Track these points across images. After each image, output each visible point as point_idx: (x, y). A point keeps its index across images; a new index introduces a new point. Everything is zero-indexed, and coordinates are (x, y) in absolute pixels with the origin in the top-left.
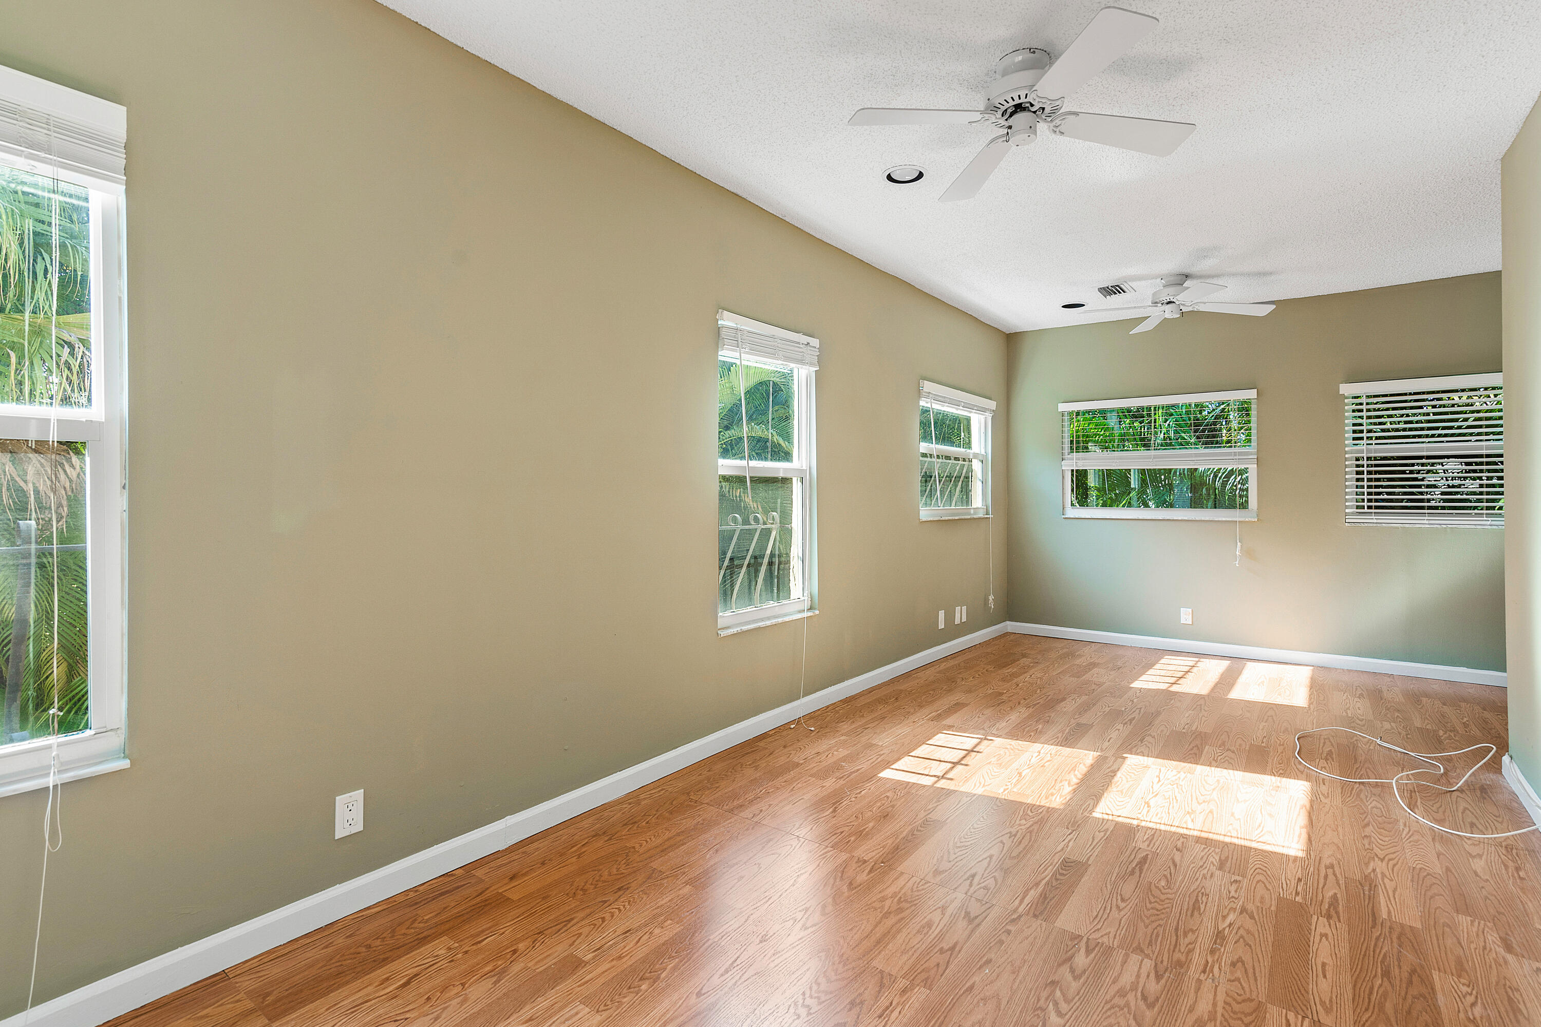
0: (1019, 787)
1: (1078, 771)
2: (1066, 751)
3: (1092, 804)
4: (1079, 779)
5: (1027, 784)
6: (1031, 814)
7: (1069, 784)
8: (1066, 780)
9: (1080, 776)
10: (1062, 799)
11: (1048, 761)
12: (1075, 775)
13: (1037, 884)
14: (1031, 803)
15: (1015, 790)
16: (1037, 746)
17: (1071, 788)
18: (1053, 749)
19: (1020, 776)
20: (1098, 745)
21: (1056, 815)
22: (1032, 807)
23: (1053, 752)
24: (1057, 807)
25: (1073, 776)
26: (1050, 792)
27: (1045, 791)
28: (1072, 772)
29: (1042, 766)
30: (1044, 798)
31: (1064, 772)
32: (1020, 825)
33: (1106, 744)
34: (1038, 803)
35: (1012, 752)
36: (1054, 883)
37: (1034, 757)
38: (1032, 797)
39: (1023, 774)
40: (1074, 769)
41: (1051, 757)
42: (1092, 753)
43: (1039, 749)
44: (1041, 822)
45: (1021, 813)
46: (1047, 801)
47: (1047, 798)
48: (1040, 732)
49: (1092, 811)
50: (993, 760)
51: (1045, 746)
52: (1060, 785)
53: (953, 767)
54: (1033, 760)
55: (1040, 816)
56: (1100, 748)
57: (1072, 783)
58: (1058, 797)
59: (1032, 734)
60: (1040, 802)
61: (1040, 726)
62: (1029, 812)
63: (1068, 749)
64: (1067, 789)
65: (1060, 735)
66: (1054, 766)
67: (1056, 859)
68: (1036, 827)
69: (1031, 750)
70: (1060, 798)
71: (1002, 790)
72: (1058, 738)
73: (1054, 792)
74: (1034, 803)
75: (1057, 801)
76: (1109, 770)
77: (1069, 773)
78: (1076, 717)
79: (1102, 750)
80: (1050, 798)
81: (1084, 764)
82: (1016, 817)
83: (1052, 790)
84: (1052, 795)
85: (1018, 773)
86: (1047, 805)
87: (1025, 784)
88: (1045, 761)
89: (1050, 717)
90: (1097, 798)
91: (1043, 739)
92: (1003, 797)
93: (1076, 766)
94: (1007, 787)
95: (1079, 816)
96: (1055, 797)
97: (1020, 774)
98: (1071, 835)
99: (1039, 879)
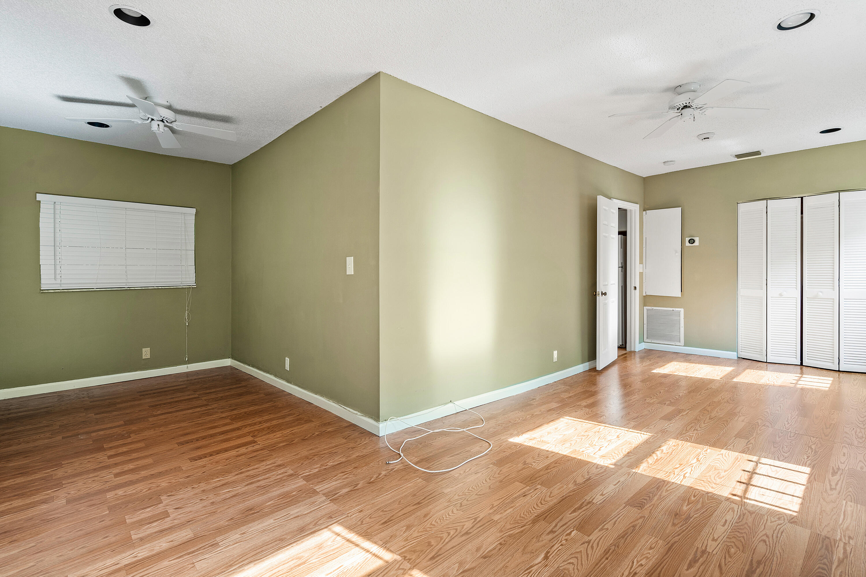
0: (697, 452)
1: (654, 459)
2: (660, 476)
3: (651, 439)
4: (655, 453)
5: (692, 453)
6: (687, 437)
7: (662, 451)
8: (664, 453)
9: (654, 455)
10: (669, 443)
11: (676, 468)
12: (657, 456)
13: (682, 415)
14: (688, 443)
15: (699, 450)
16: (687, 483)
17: (662, 448)
18: (672, 479)
19: (698, 459)
20: (631, 479)
21: (673, 436)
22: (687, 441)
23: (672, 476)
24: (672, 439)
25: (659, 456)
26: (676, 447)
27: (679, 448)
28: (659, 458)
29: (682, 464)
30: (680, 445)
31: (665, 459)
32: (693, 433)
33: (622, 479)
34: (684, 442)
35: (709, 480)
36: (675, 415)
37: (689, 472)
38: (687, 445)
39: (695, 460)
40: (657, 460)
41: (674, 471)
42: (639, 472)
43: (684, 480)
44: (681, 434)
45: (693, 438)
46: (678, 443)
47: (678, 444)
48: (684, 500)
49: (652, 436)
50: (723, 474)
51: (679, 483)
52: (668, 451)
53: (754, 470)
54: (689, 470)
55: (682, 436)
56: (630, 476)
57: (660, 451)
58: (671, 445)
59: (693, 498)
60: (682, 443)
61: (685, 508)
62: (689, 438)
63: (658, 477)
64: (664, 448)
65: (664, 494)
66: (672, 464)
67: (674, 421)
68: (684, 432)
69: (692, 480)
70: (670, 444)
71: (709, 451)
72: (667, 491)
73: (673, 447)
74: (686, 442)
75: (672, 442)
76: (630, 457)
77: (661, 458)
78: (640, 521)
79: (629, 474)
80: (676, 445)
81: (648, 463)
82: (696, 437)
83: (675, 448)
84: (674, 446)
85: (700, 461)
86: (678, 441)
87: (693, 453)
88: (679, 468)
89: (674, 525)
90: (646, 442)
91: (682, 491)
92: (706, 447)
93: (655, 462)
94: (705, 452)
95: (659, 435)
96: (673, 445)
97: (698, 460)
98: (666, 428)
99: (682, 417)
